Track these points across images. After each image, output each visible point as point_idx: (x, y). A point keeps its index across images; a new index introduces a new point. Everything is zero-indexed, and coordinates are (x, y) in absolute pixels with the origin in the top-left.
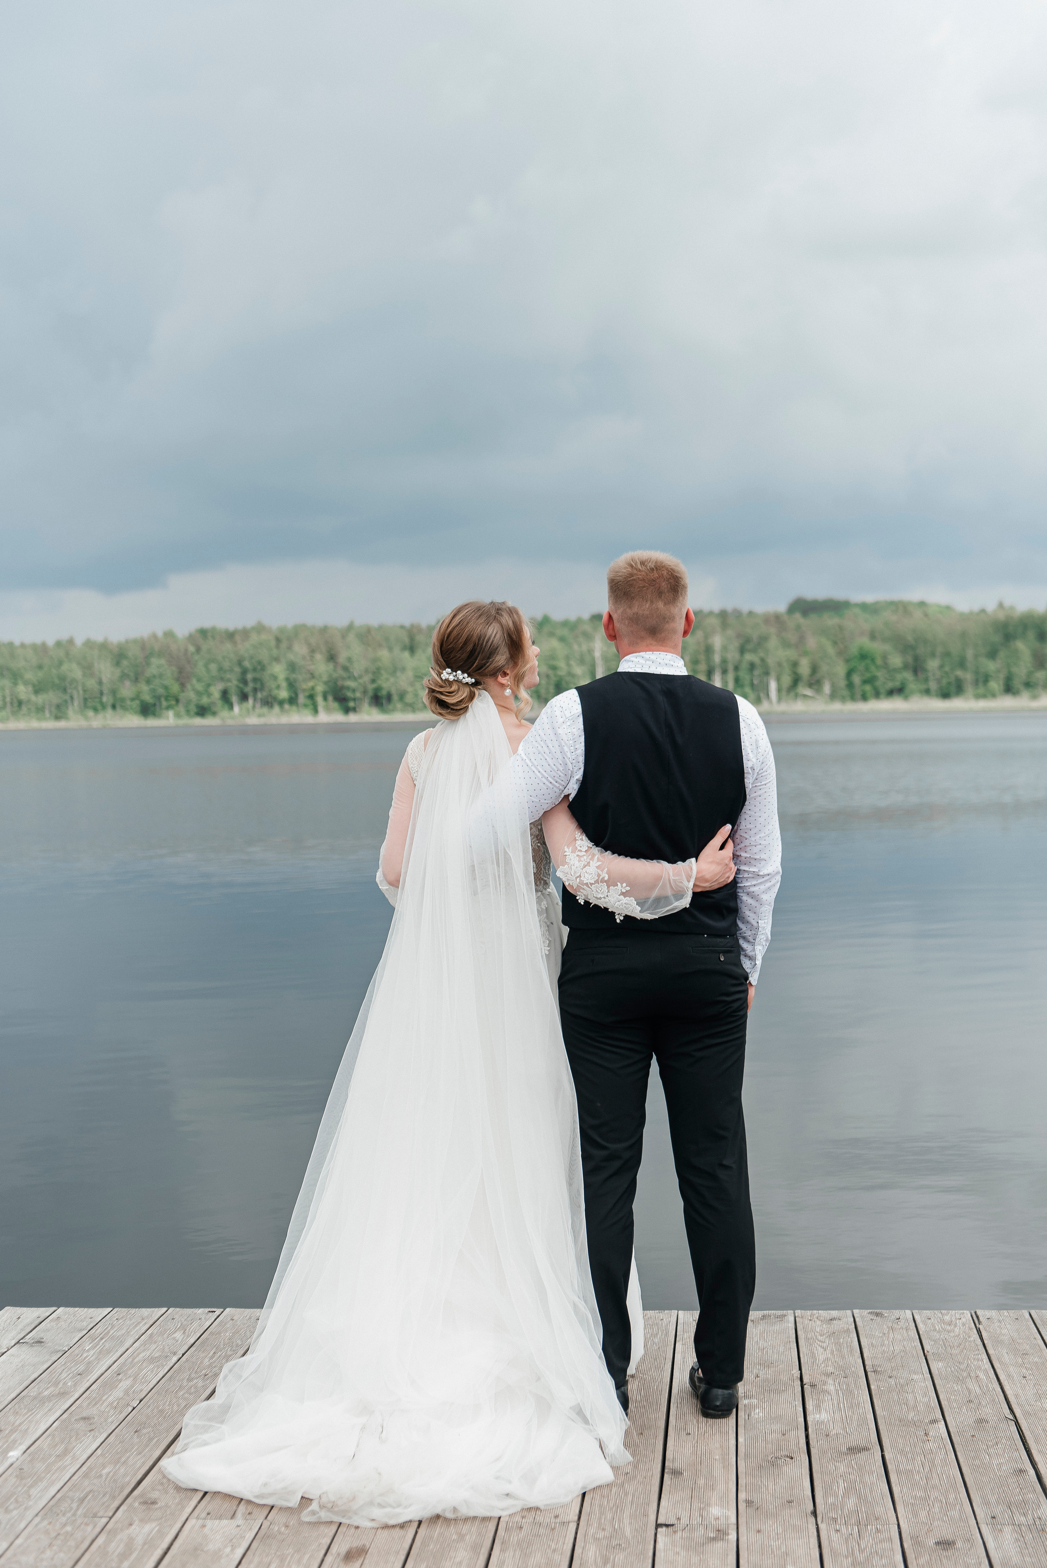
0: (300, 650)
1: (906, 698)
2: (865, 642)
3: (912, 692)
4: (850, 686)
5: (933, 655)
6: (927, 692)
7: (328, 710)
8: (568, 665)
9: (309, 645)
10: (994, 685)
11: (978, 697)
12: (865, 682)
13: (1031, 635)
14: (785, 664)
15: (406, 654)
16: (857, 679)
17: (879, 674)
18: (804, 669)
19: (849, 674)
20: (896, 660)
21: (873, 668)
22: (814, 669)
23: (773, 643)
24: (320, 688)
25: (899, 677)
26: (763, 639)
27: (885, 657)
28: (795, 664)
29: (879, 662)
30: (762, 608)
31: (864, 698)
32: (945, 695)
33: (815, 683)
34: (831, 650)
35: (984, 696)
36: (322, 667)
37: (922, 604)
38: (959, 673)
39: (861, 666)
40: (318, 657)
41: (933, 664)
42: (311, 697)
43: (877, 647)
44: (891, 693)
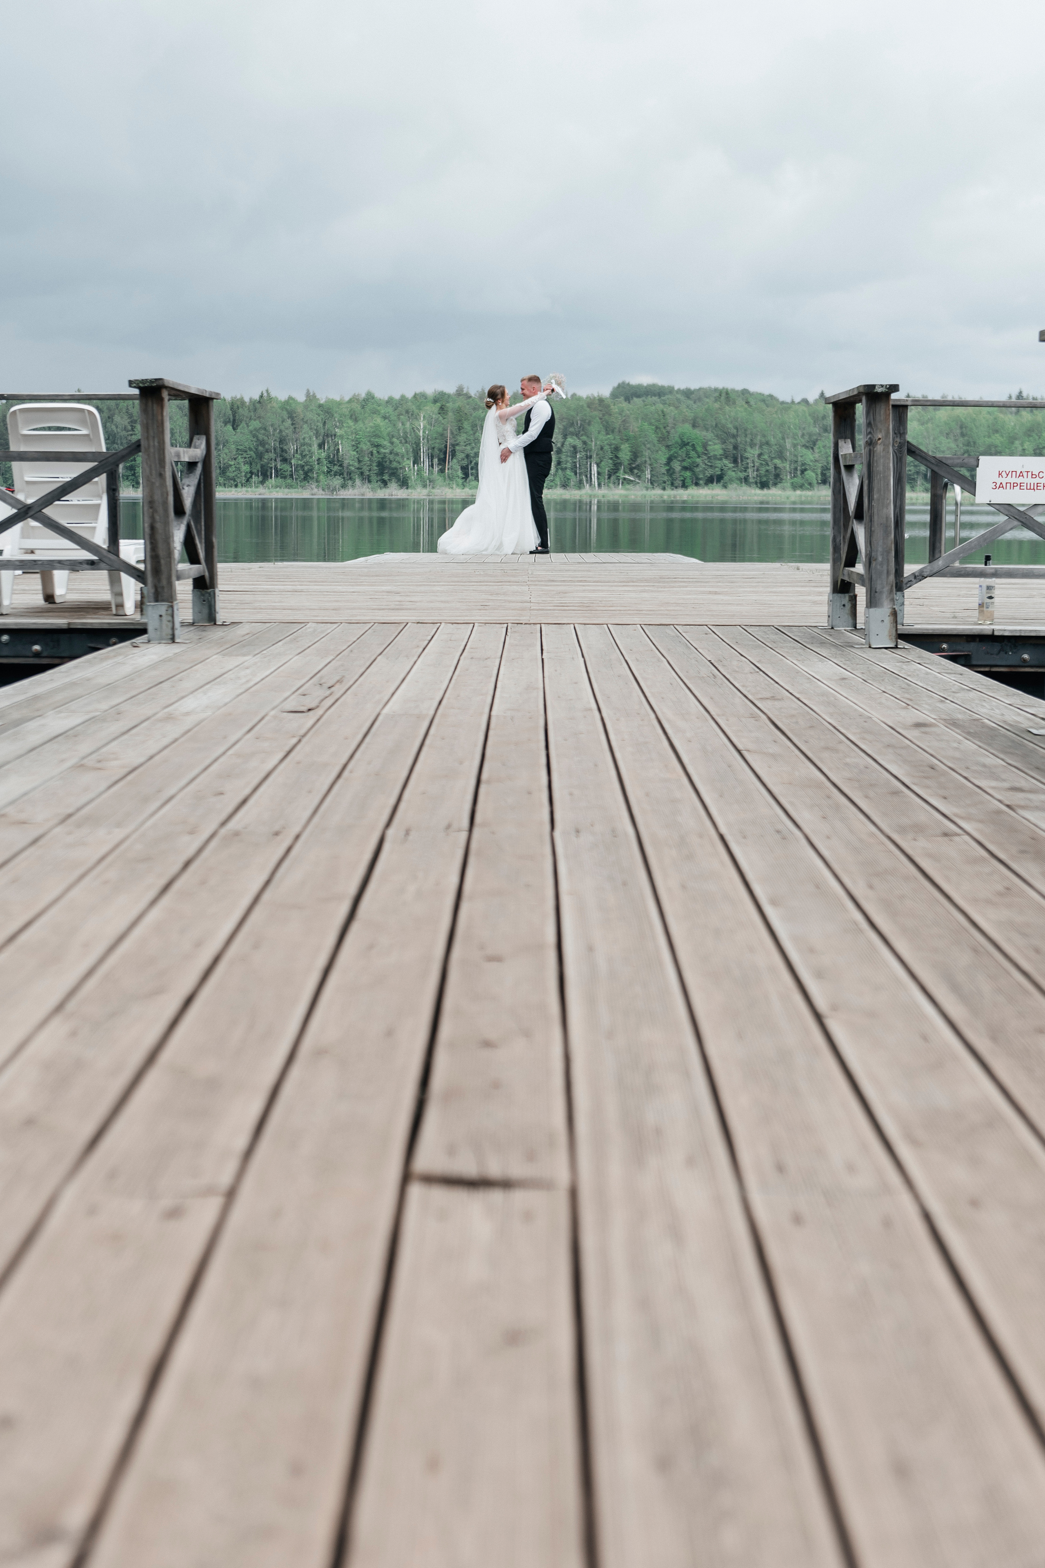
1: (725, 487)
2: (687, 428)
3: (731, 480)
4: (670, 472)
5: (752, 445)
6: (746, 480)
8: (392, 443)
10: (810, 474)
11: (795, 487)
12: (685, 468)
14: (606, 448)
15: (229, 427)
16: (677, 466)
17: (698, 460)
18: (625, 455)
19: (670, 460)
20: (716, 448)
21: (693, 454)
22: (635, 455)
23: (595, 428)
25: (719, 464)
26: (586, 423)
27: (705, 446)
28: (617, 449)
29: (700, 449)
30: (585, 392)
31: (684, 486)
32: (764, 485)
33: (634, 468)
34: (653, 437)
35: (801, 487)
37: (745, 392)
38: (777, 462)
39: (682, 453)
41: (752, 453)
43: (699, 434)
44: (710, 481)
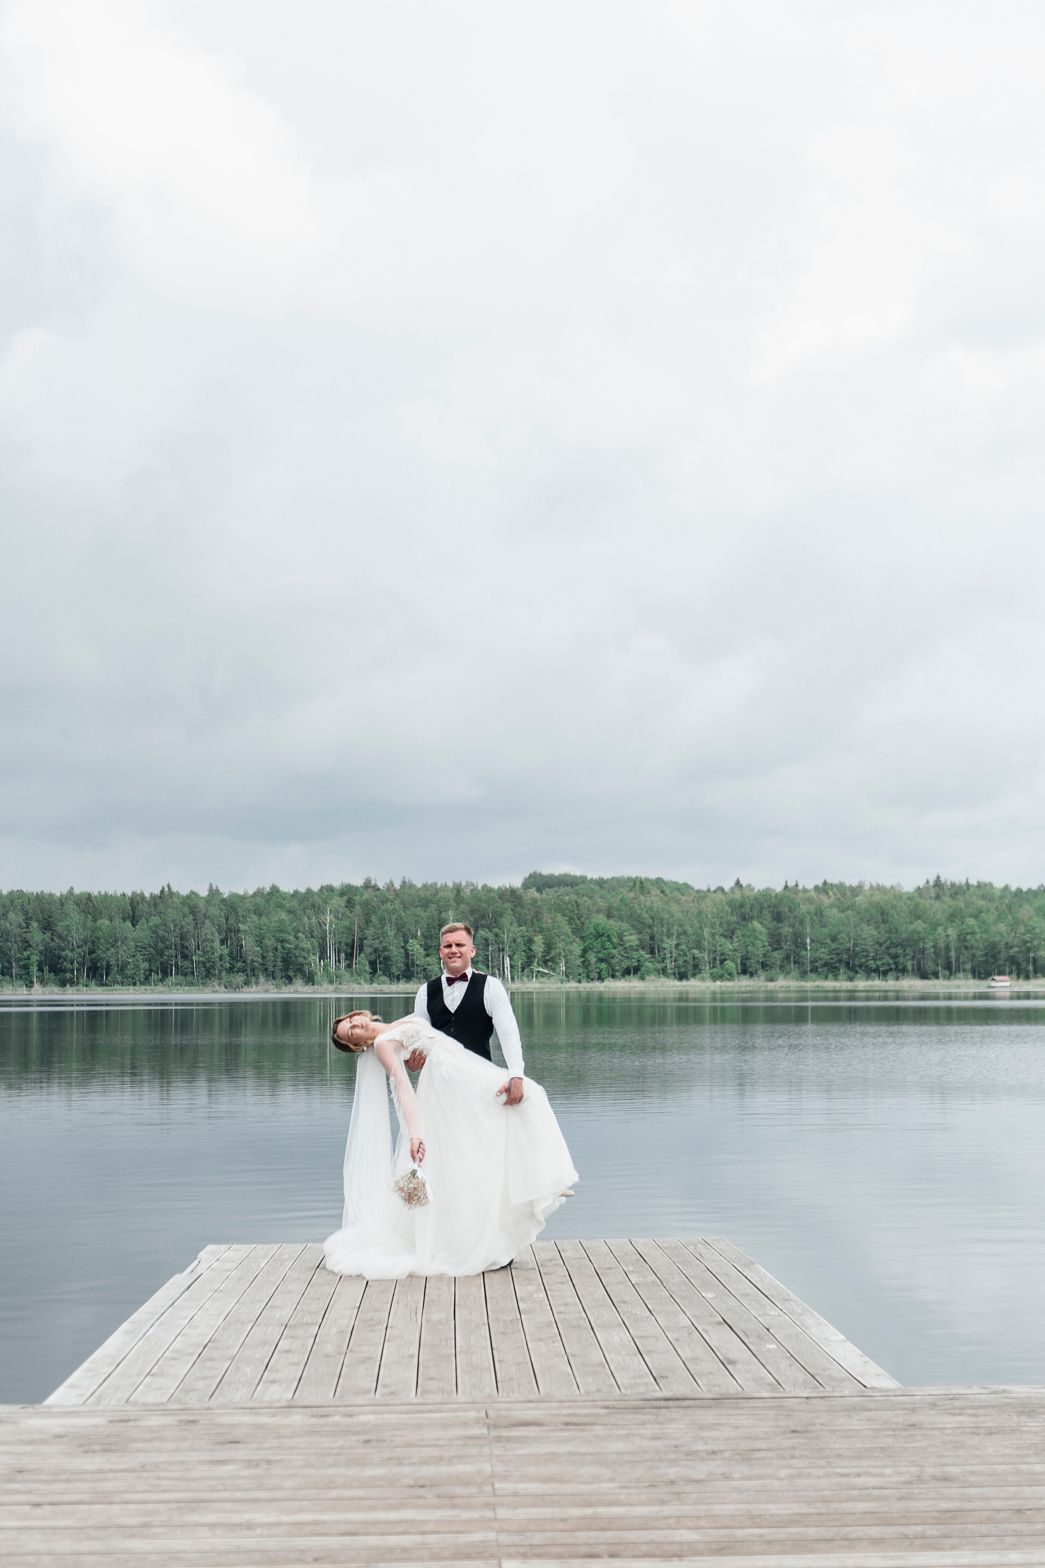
0: (15, 917)
1: (642, 978)
2: (600, 919)
3: (649, 972)
4: (586, 964)
5: (669, 935)
6: (664, 972)
7: (43, 982)
8: (297, 938)
9: (26, 913)
10: (729, 964)
11: (714, 978)
12: (601, 960)
13: (767, 915)
14: (519, 940)
15: (129, 923)
16: (592, 957)
17: (614, 952)
18: (539, 947)
19: (585, 951)
20: (632, 939)
21: (608, 945)
22: (549, 947)
23: (507, 920)
24: (35, 958)
25: (635, 955)
26: (498, 915)
27: (620, 936)
28: (530, 941)
29: (615, 940)
30: (497, 882)
31: (601, 978)
32: (682, 976)
33: (548, 961)
34: (567, 928)
35: (721, 977)
36: (37, 936)
37: (659, 881)
38: (696, 952)
39: (597, 944)
40: (35, 924)
41: (669, 943)
42: (26, 967)
43: (613, 925)
44: (627, 972)
